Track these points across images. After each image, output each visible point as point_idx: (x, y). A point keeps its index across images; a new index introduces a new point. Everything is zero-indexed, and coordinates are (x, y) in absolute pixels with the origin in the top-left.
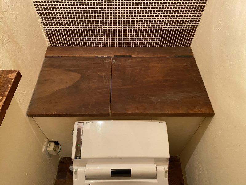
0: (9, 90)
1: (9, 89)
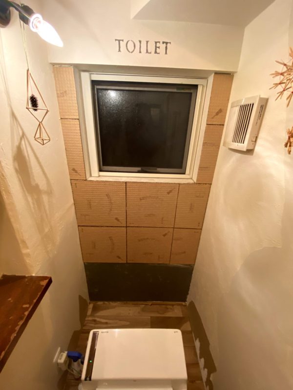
0: (37, 298)
1: (38, 296)
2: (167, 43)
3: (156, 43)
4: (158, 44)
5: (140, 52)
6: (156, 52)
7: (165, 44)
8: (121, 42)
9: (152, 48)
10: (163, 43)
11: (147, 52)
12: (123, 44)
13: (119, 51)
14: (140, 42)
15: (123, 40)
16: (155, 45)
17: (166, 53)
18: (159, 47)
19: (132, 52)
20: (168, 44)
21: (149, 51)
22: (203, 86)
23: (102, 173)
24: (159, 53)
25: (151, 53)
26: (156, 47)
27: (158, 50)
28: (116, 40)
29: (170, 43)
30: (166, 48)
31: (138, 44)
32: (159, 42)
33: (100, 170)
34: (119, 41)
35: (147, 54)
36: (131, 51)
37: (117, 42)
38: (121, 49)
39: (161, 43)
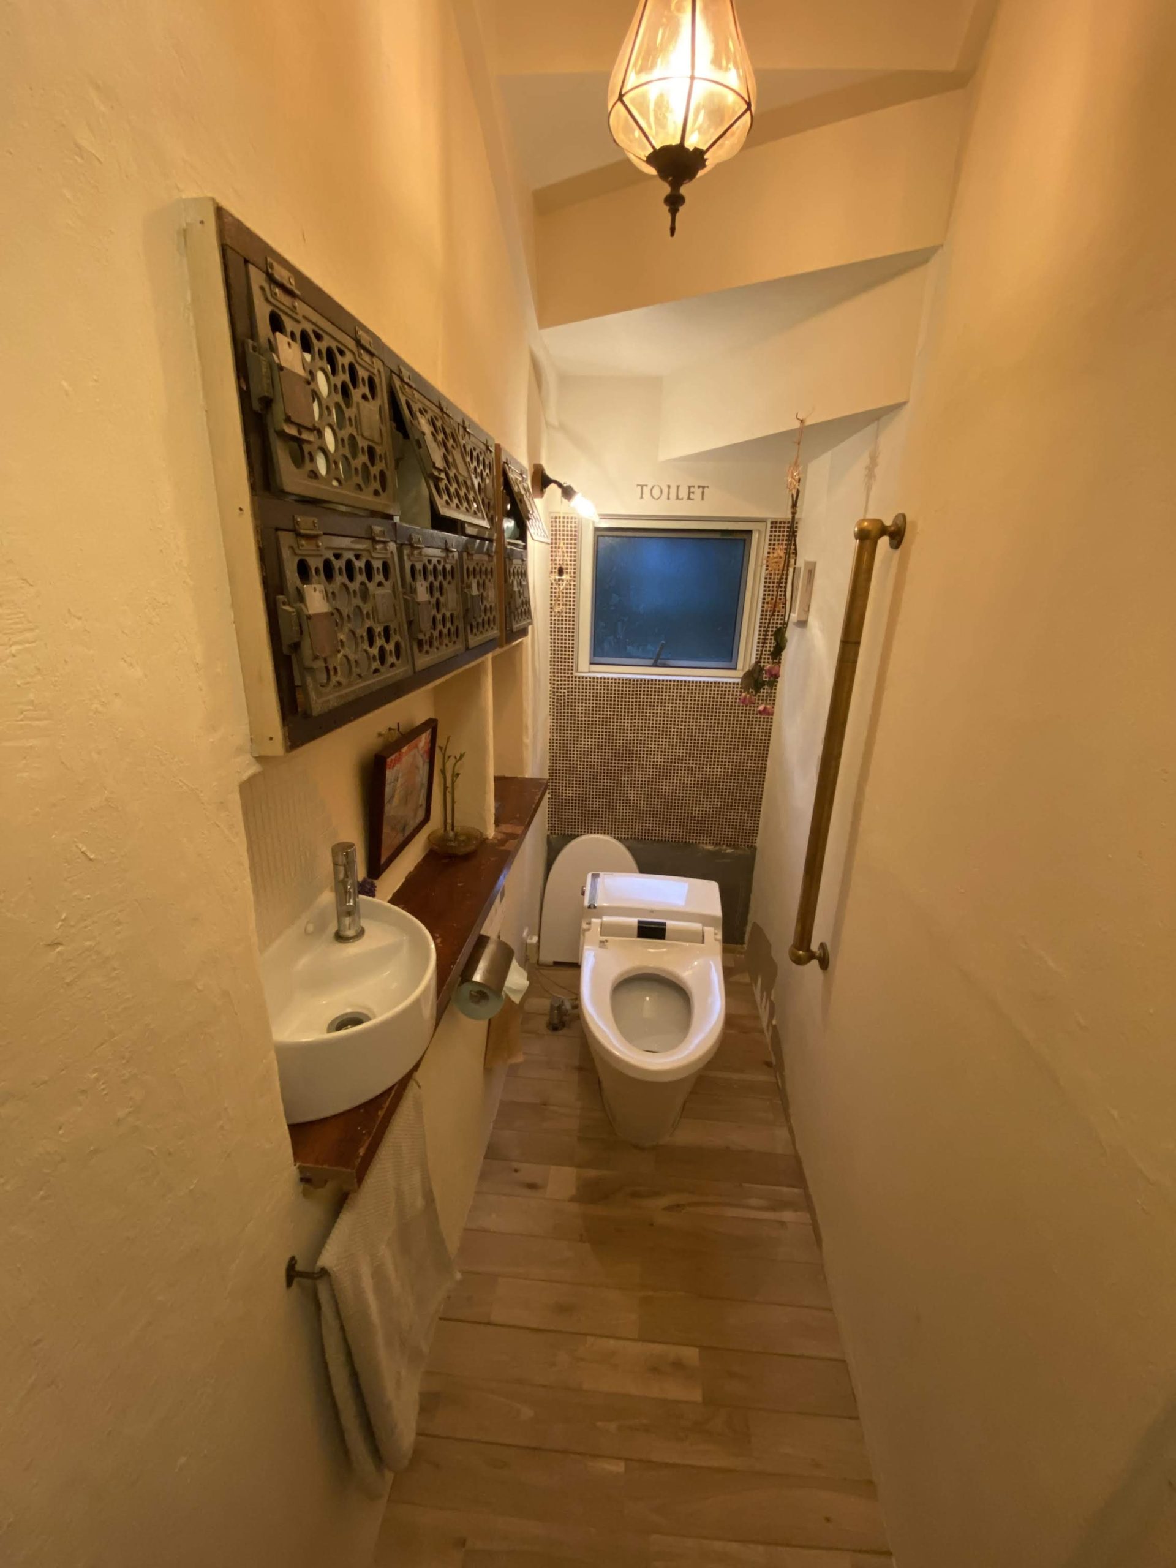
2: (703, 487)
3: (689, 487)
4: (692, 490)
5: (668, 498)
6: (689, 498)
7: (701, 489)
8: (645, 488)
9: (683, 493)
10: (699, 487)
11: (678, 498)
12: (646, 490)
13: (642, 497)
14: (669, 487)
15: (646, 486)
16: (687, 490)
17: (703, 499)
18: (693, 493)
19: (658, 499)
20: (706, 490)
21: (680, 497)
22: (760, 532)
23: (594, 668)
24: (693, 499)
25: (682, 499)
26: (689, 493)
27: (692, 496)
28: (638, 485)
29: (708, 487)
30: (703, 493)
31: (665, 490)
32: (694, 487)
33: (591, 663)
34: (642, 486)
35: (678, 501)
36: (656, 496)
37: (640, 487)
38: (644, 496)
39: (696, 486)
